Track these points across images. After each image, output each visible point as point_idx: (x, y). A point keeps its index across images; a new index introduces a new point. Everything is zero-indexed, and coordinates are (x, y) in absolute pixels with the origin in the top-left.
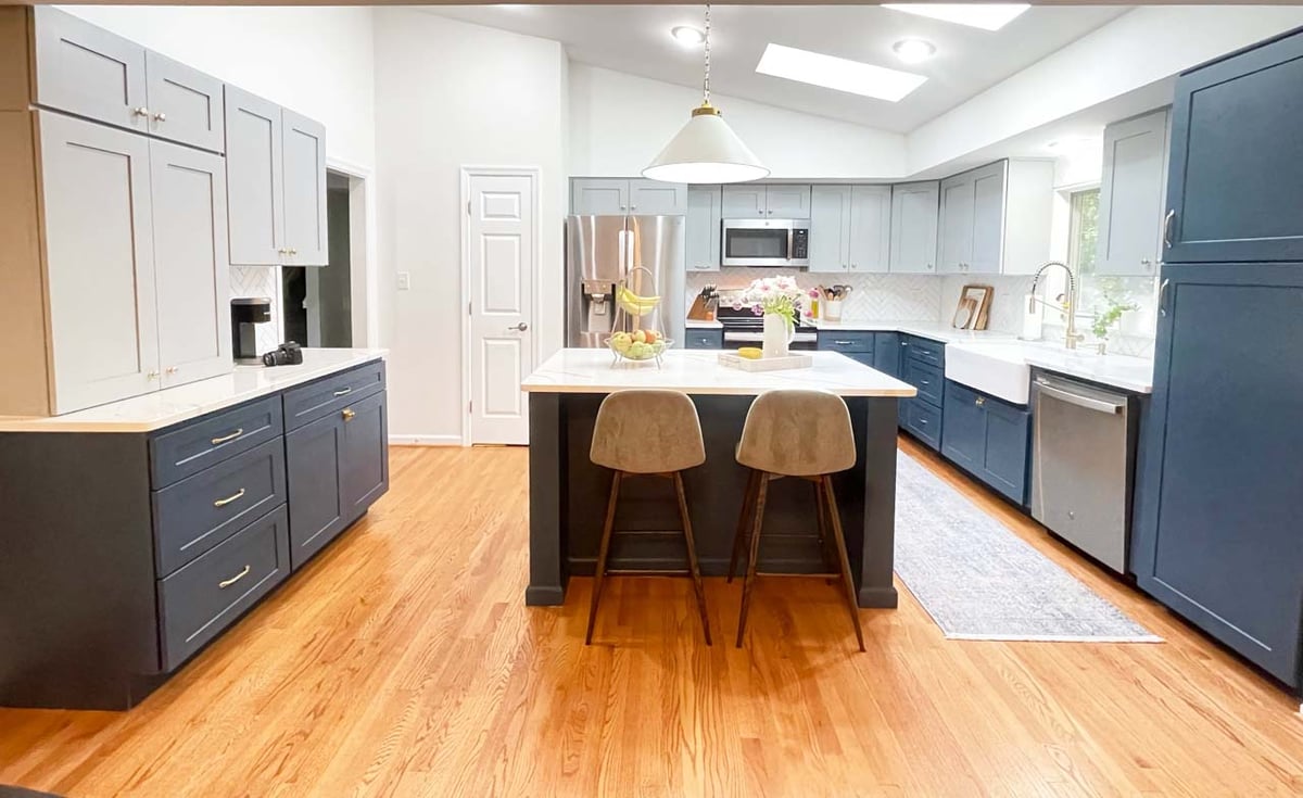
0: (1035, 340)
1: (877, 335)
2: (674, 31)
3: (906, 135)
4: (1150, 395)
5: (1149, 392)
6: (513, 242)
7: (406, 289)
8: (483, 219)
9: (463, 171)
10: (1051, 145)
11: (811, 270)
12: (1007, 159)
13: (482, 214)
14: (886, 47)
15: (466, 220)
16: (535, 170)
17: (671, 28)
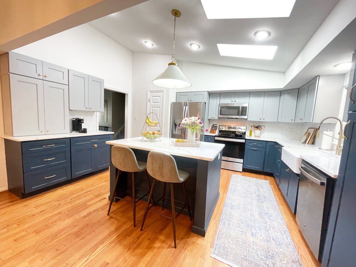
0: (327, 150)
1: (268, 143)
2: (191, 44)
3: (284, 73)
4: (336, 179)
5: (336, 178)
6: (158, 109)
7: (136, 120)
8: (152, 103)
9: (148, 91)
10: (335, 66)
11: (248, 120)
12: (319, 76)
13: (152, 102)
14: (251, 35)
15: (149, 103)
16: (164, 90)
17: (190, 44)
